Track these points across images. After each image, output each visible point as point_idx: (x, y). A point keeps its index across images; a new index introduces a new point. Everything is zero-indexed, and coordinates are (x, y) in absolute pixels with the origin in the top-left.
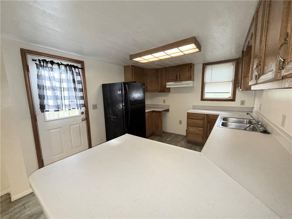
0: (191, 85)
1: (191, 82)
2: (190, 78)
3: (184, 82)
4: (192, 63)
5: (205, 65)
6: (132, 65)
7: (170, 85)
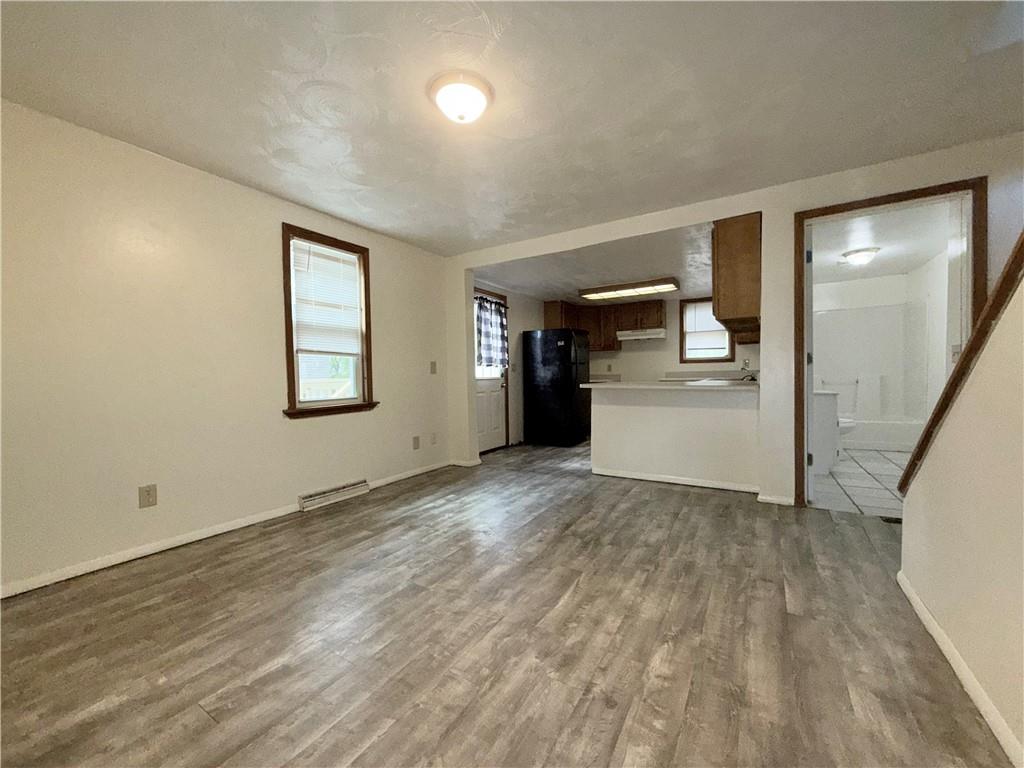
0: (662, 336)
1: (662, 330)
2: (660, 324)
3: (649, 331)
4: (662, 300)
5: (684, 303)
6: (562, 301)
7: (624, 336)
